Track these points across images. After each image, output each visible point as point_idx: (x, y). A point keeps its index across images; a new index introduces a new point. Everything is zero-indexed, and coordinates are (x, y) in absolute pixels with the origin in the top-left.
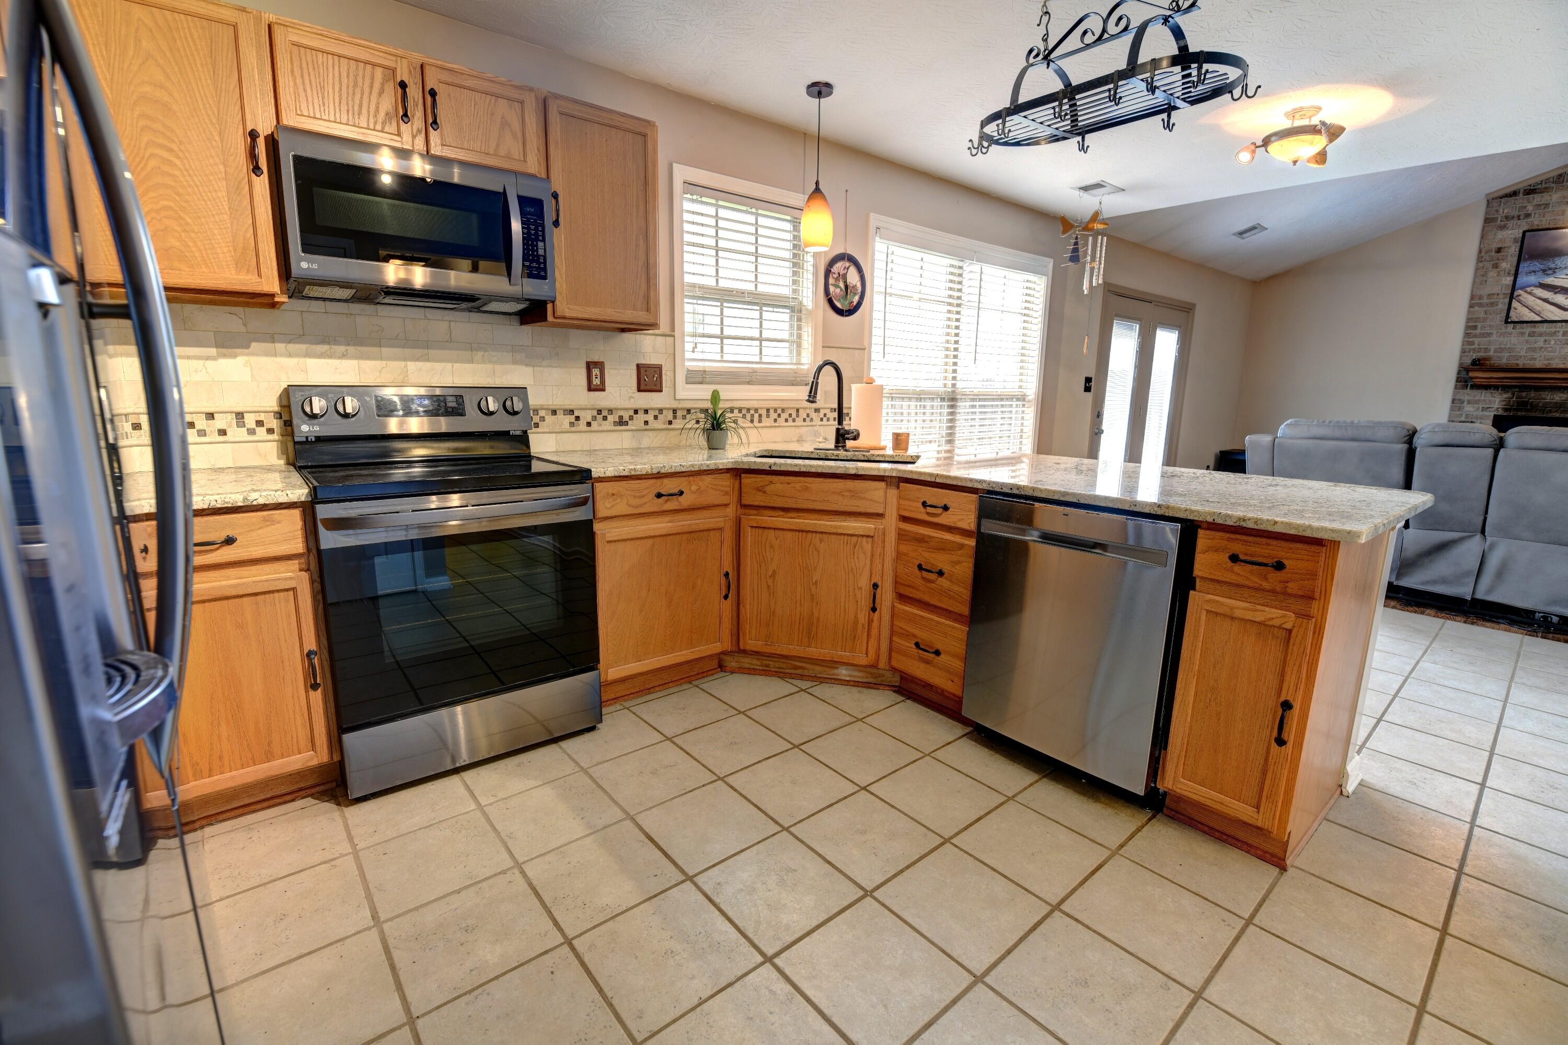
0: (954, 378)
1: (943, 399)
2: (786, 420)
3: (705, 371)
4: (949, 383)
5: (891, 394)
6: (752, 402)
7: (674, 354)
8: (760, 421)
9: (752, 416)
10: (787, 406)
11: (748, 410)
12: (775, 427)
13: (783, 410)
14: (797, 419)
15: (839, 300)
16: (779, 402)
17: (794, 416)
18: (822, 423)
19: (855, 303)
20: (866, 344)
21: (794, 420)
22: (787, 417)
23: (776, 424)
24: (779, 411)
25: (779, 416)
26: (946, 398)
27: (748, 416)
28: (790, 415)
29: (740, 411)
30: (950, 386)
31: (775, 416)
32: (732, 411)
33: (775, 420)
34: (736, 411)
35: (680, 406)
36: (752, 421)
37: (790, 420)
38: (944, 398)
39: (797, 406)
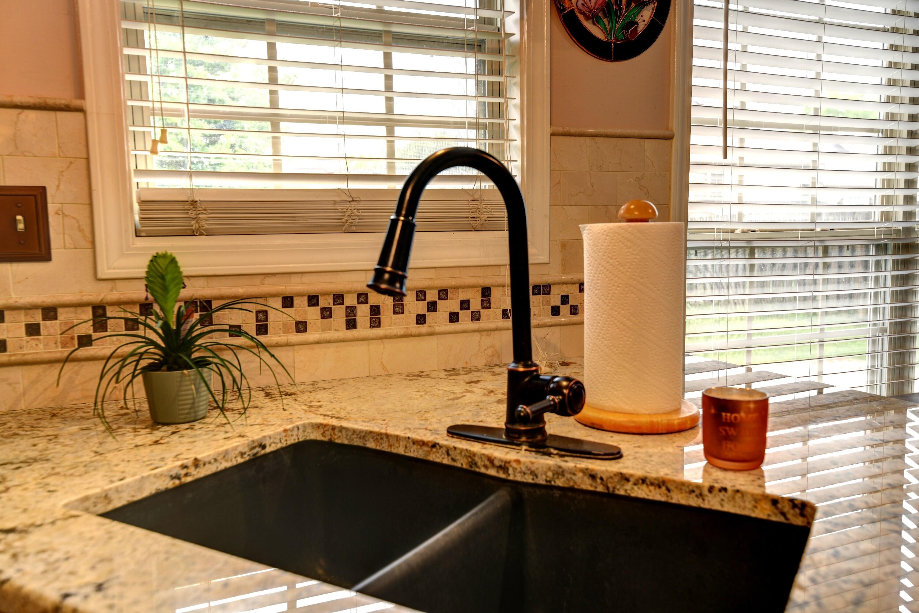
0: (909, 200)
1: (881, 249)
2: (454, 318)
3: (194, 203)
4: (899, 211)
5: (749, 241)
6: (346, 277)
7: (88, 159)
8: (375, 322)
9: (351, 311)
10: (453, 282)
11: (339, 298)
12: (420, 335)
13: (443, 293)
14: (484, 312)
15: (595, 20)
16: (431, 274)
17: (476, 304)
18: (556, 319)
19: (641, 27)
20: (675, 126)
21: (476, 317)
22: (457, 309)
23: (423, 329)
24: (432, 296)
25: (432, 307)
26: (891, 244)
27: (339, 312)
28: (465, 304)
29: (313, 300)
30: (900, 218)
31: (421, 307)
32: (288, 302)
33: (421, 319)
34: (300, 303)
35: (114, 296)
36: (351, 324)
37: (465, 315)
38: (886, 246)
39: (487, 282)
